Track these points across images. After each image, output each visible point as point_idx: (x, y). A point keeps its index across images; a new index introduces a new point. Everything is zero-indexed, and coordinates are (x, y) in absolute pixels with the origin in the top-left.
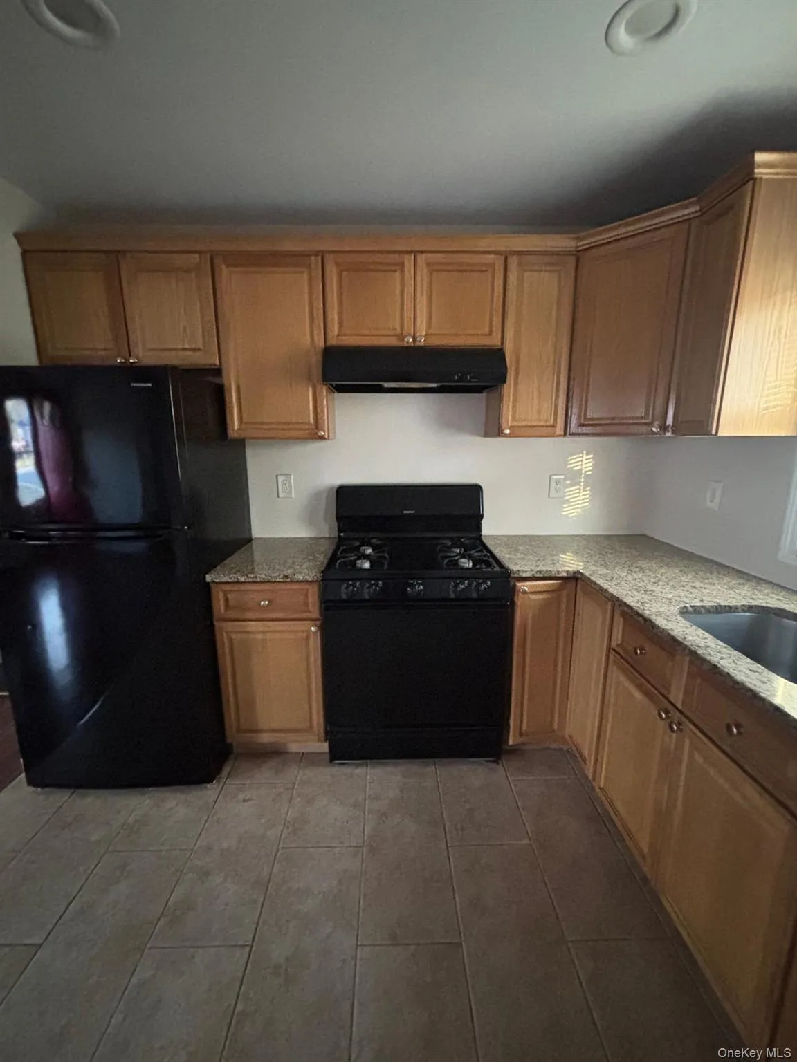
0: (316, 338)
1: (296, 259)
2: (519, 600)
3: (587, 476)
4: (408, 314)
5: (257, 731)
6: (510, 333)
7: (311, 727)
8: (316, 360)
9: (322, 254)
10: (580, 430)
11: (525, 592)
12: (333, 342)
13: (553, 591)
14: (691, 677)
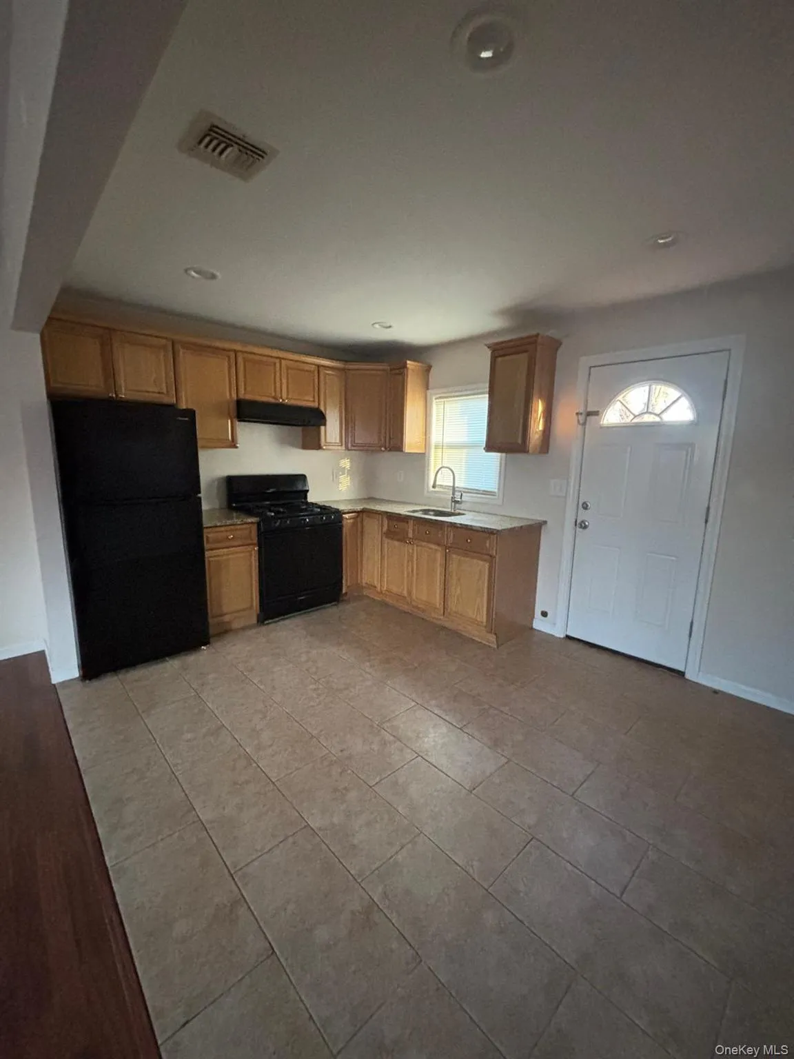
0: (233, 395)
1: (216, 350)
2: (344, 522)
3: (348, 471)
4: (278, 389)
5: (222, 615)
6: (322, 403)
7: (252, 606)
8: (233, 407)
9: (236, 352)
10: (353, 448)
11: (346, 519)
12: (242, 396)
13: (353, 518)
14: (414, 525)
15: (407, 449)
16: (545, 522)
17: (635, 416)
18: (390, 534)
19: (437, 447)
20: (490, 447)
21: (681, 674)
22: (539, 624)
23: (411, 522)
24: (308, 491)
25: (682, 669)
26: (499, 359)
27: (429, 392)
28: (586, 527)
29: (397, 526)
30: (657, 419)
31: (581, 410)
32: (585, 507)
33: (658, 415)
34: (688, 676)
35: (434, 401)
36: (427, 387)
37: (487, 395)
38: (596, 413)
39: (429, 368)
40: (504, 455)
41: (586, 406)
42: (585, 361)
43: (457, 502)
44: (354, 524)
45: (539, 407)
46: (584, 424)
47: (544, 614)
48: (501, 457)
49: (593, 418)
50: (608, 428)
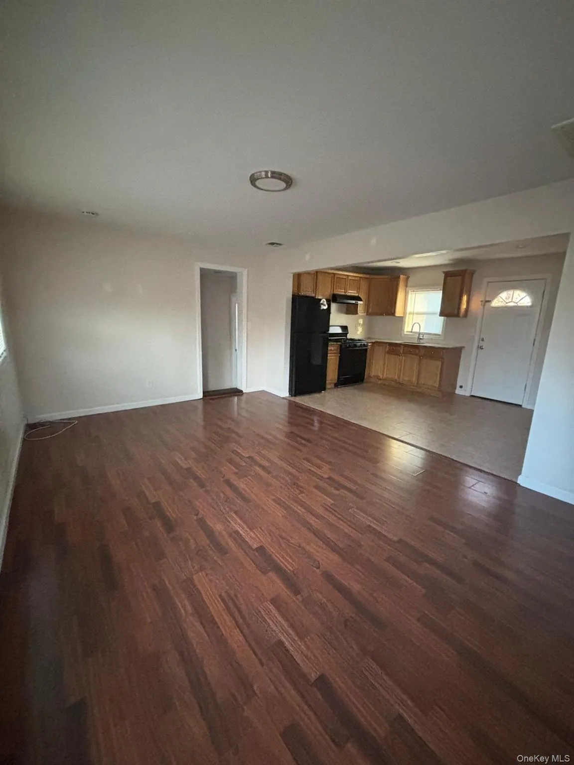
0: (332, 292)
1: (328, 274)
2: (368, 347)
3: (362, 325)
4: (346, 288)
6: (360, 294)
7: (335, 379)
8: (331, 297)
9: (334, 274)
11: (369, 345)
14: (404, 348)
15: (397, 315)
16: (464, 347)
17: (507, 303)
18: (389, 352)
19: (410, 314)
20: (441, 314)
21: (520, 406)
22: (458, 391)
23: (402, 346)
24: (348, 333)
25: (521, 404)
26: (449, 278)
27: (408, 288)
28: (482, 349)
29: (394, 349)
30: (516, 305)
31: (483, 300)
32: (483, 340)
33: (517, 303)
34: (523, 406)
35: (410, 292)
36: (406, 286)
37: (442, 291)
38: (489, 301)
39: (408, 277)
40: (446, 318)
41: (485, 298)
42: (486, 280)
43: (421, 339)
44: (371, 348)
45: (465, 298)
46: (484, 305)
47: (461, 387)
48: (444, 319)
49: (487, 303)
50: (495, 307)
